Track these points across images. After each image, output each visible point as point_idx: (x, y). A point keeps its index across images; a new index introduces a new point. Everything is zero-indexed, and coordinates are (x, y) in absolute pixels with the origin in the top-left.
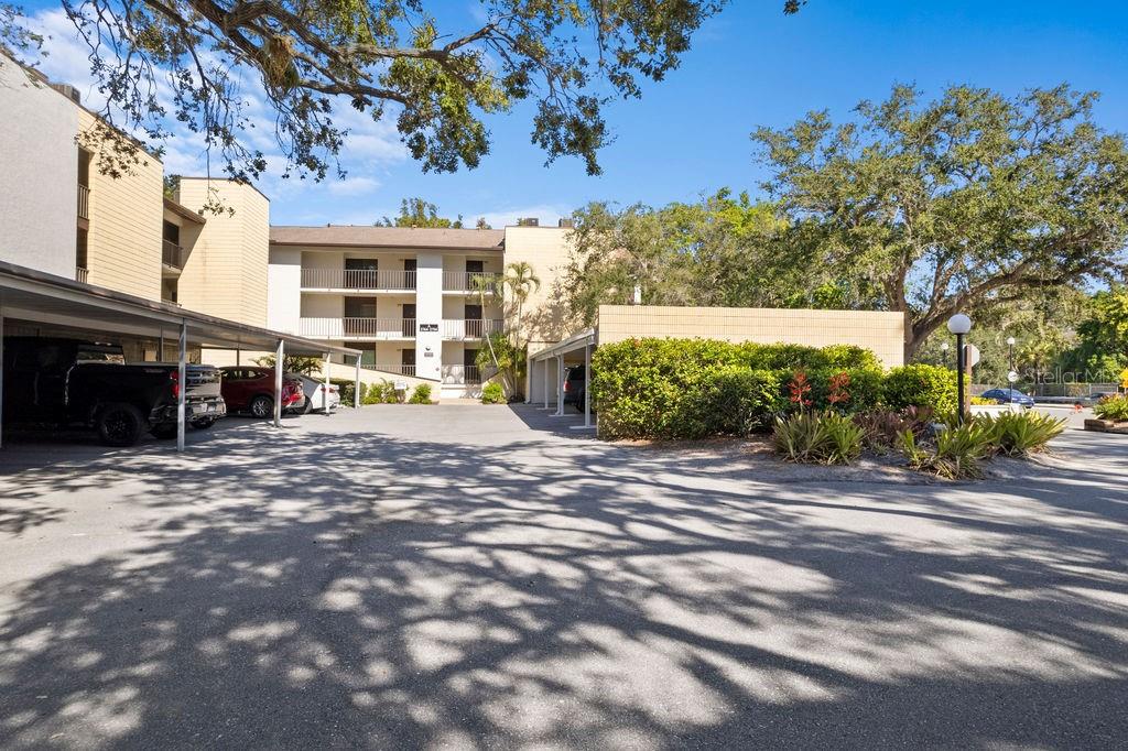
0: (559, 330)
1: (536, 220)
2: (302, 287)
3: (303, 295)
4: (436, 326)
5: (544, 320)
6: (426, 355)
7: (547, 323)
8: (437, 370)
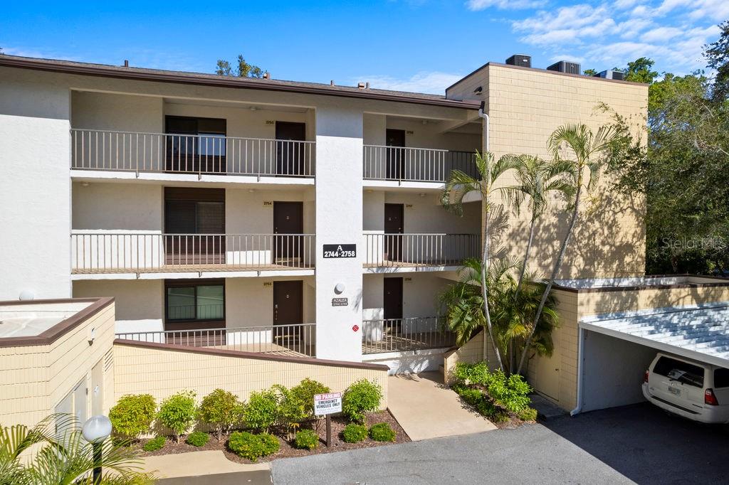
0: (569, 253)
1: (528, 58)
2: (73, 168)
3: (77, 185)
4: (352, 248)
5: (545, 236)
6: (335, 303)
7: (550, 241)
8: (355, 328)
